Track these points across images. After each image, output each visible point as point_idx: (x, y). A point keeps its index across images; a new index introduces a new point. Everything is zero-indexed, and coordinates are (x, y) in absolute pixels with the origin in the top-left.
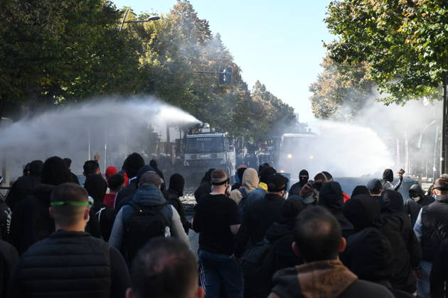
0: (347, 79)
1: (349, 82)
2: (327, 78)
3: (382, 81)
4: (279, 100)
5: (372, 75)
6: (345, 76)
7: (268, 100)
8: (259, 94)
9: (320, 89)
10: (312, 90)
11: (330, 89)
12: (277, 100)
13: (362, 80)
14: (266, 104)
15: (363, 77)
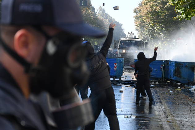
0: (157, 6)
1: (158, 7)
2: (145, 4)
3: (178, 5)
4: (113, 19)
5: (172, 2)
6: (156, 4)
7: (107, 18)
8: (101, 15)
9: (140, 11)
10: (135, 12)
11: (146, 11)
12: (112, 19)
13: (166, 6)
14: (106, 21)
15: (166, 4)
